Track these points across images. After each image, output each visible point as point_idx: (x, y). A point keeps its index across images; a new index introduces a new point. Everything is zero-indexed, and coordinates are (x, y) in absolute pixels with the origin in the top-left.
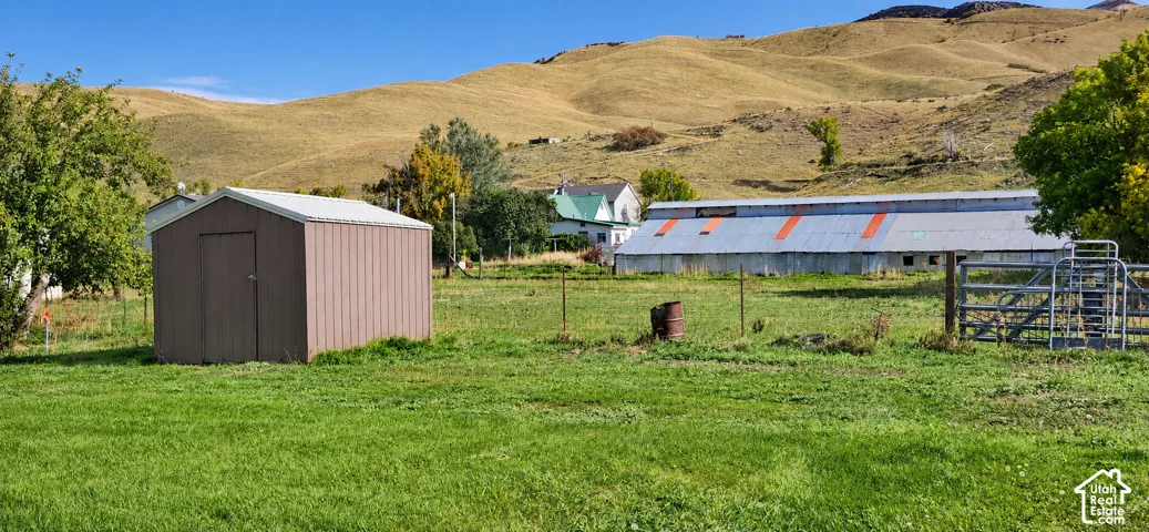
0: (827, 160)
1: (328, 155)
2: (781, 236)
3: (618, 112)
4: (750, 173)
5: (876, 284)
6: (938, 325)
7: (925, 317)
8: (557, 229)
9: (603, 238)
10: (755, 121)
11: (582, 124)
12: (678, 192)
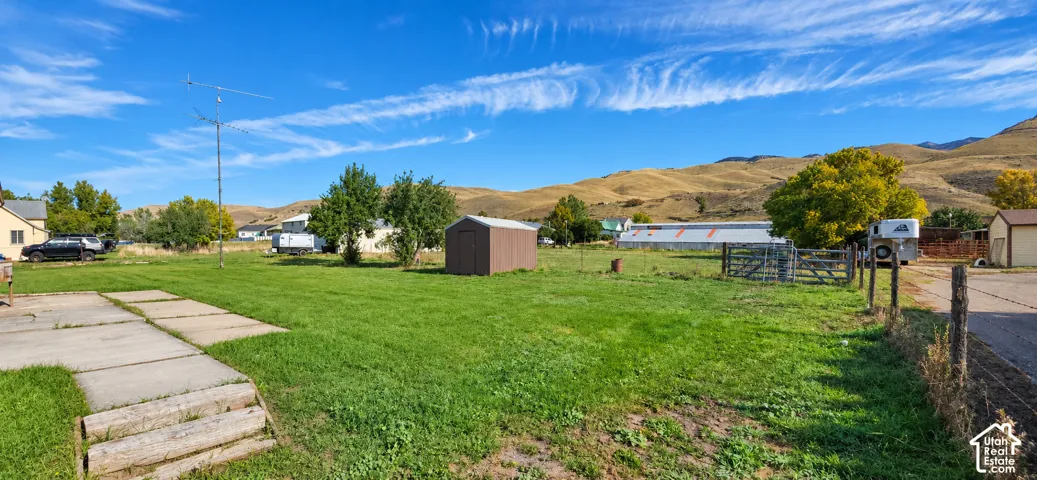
0: (701, 211)
1: (534, 208)
2: (678, 236)
3: (627, 194)
4: (674, 215)
5: (712, 254)
6: (720, 271)
7: (716, 267)
8: (602, 233)
9: (618, 236)
10: (677, 197)
11: (615, 197)
12: (646, 221)
